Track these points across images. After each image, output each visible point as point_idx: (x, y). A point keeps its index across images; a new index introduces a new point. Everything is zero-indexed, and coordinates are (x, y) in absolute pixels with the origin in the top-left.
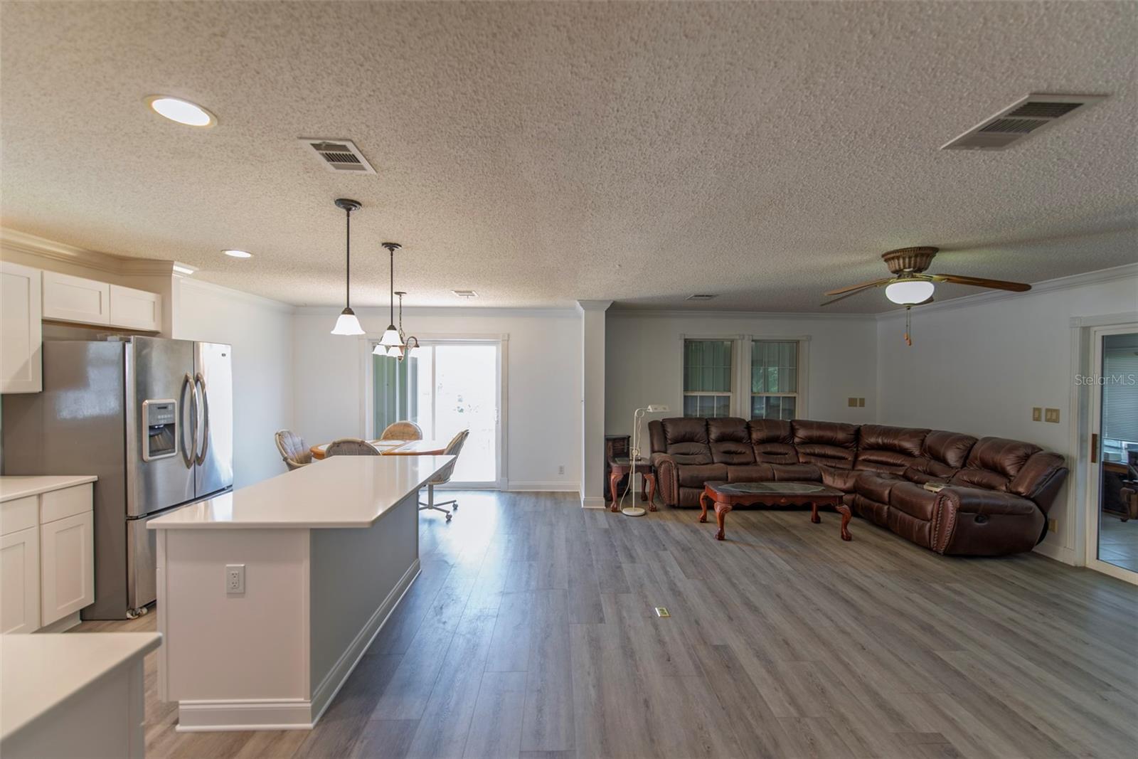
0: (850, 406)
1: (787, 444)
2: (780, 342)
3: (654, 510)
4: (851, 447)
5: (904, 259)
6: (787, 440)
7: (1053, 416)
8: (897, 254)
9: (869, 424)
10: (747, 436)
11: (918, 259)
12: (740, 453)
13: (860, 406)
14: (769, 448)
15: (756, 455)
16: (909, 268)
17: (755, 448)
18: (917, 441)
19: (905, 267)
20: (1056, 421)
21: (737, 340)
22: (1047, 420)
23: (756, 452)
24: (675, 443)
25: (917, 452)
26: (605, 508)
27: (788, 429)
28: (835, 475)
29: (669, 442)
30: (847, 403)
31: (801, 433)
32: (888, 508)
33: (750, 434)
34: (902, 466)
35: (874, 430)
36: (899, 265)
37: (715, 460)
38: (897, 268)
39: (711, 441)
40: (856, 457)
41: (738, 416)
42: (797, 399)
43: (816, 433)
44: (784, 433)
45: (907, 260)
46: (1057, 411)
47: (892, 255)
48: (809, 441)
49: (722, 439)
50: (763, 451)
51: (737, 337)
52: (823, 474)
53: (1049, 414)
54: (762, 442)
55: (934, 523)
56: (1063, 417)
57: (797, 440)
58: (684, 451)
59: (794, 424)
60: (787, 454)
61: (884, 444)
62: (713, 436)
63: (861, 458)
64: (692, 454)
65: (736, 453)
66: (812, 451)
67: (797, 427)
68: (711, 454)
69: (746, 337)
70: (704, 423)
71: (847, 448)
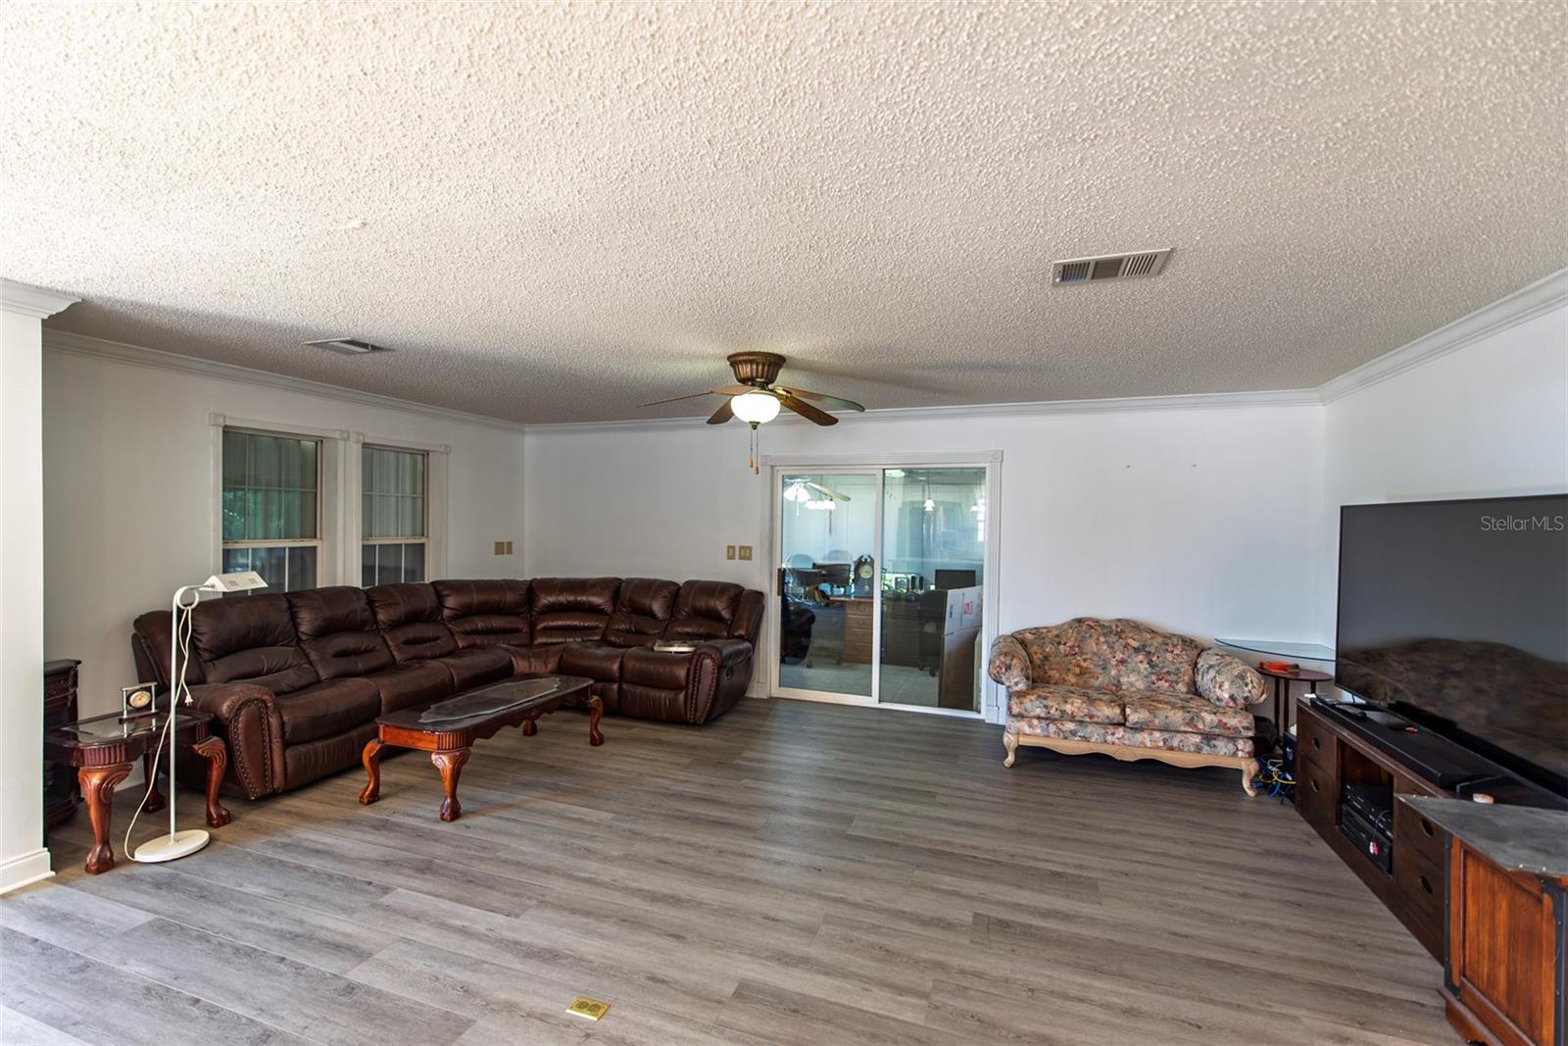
0: (496, 554)
1: (435, 621)
2: (398, 451)
3: (225, 820)
4: (522, 613)
5: (757, 365)
6: (431, 616)
7: (746, 553)
8: (751, 358)
9: (539, 577)
10: (371, 617)
11: (771, 368)
12: (367, 651)
13: (508, 553)
14: (412, 632)
15: (392, 648)
16: (762, 378)
17: (386, 636)
18: (608, 594)
19: (757, 377)
20: (749, 558)
21: (336, 439)
22: (741, 558)
23: (390, 643)
24: (219, 657)
25: (608, 608)
26: (53, 873)
27: (433, 596)
28: (529, 657)
29: (206, 656)
30: (493, 548)
31: (451, 602)
32: (620, 687)
33: (375, 614)
34: (597, 627)
35: (549, 586)
36: (752, 373)
37: (324, 675)
38: (749, 374)
39: (304, 637)
40: (532, 627)
41: (340, 584)
42: (427, 545)
43: (476, 598)
44: (430, 601)
45: (760, 368)
46: (750, 548)
47: (745, 358)
48: (465, 613)
49: (325, 631)
50: (402, 639)
51: (337, 435)
52: (513, 659)
53: (743, 552)
54: (395, 625)
55: (690, 690)
56: (756, 554)
57: (446, 613)
58: (248, 668)
59: (440, 588)
60: (438, 638)
61: (569, 602)
62: (304, 628)
63: (539, 627)
64: (269, 672)
65: (357, 652)
66: (474, 627)
67: (445, 592)
68: (311, 664)
69: (353, 437)
70: (285, 605)
71: (517, 615)
